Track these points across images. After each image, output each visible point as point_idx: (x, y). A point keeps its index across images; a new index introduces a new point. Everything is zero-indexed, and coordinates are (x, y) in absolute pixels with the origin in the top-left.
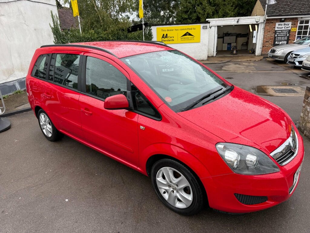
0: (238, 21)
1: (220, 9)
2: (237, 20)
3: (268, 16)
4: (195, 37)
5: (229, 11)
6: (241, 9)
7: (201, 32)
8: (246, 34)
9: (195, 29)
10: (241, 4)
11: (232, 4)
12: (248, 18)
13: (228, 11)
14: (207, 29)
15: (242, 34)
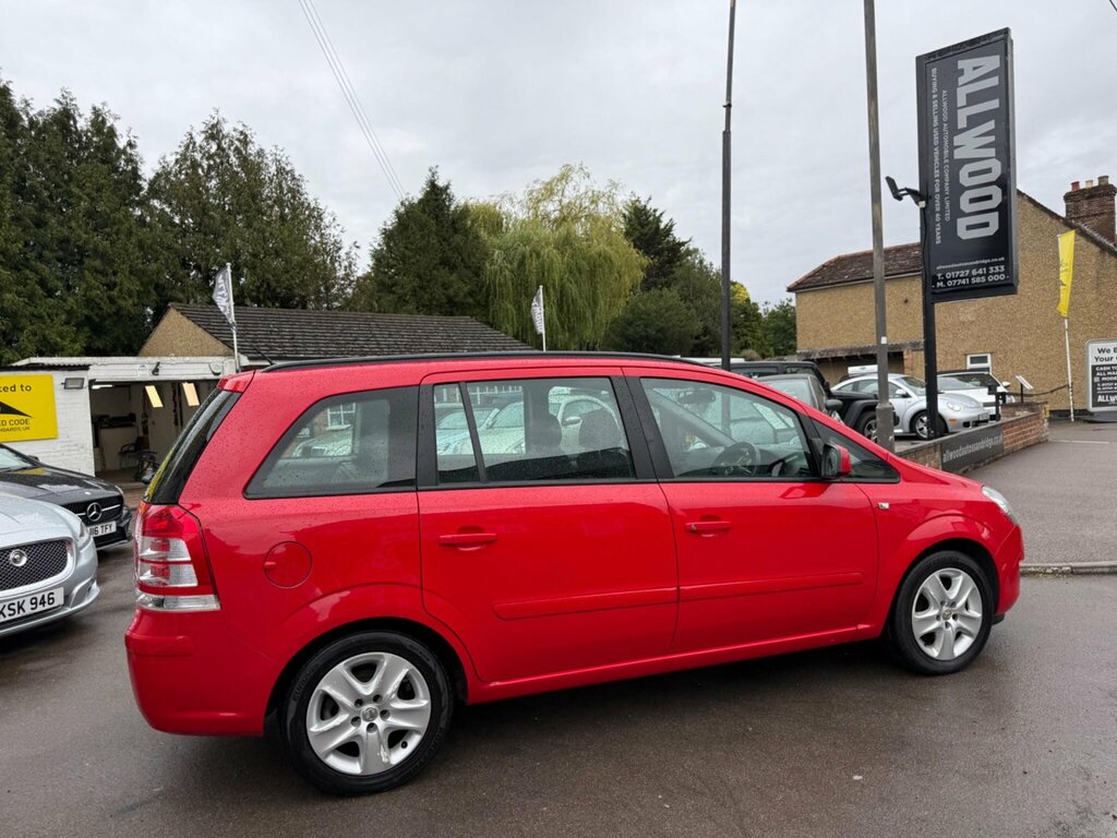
0: (156, 371)
1: (22, 330)
2: (153, 367)
3: (250, 359)
4: (31, 420)
5: (63, 338)
6: (94, 337)
7: (57, 402)
8: (126, 415)
9: (29, 388)
10: (97, 320)
11: (64, 317)
12: (188, 363)
13: (59, 339)
14: (82, 388)
15: (111, 416)
